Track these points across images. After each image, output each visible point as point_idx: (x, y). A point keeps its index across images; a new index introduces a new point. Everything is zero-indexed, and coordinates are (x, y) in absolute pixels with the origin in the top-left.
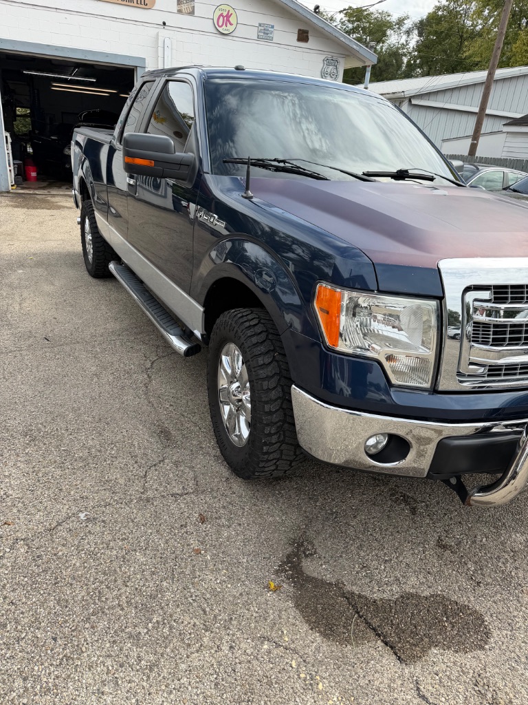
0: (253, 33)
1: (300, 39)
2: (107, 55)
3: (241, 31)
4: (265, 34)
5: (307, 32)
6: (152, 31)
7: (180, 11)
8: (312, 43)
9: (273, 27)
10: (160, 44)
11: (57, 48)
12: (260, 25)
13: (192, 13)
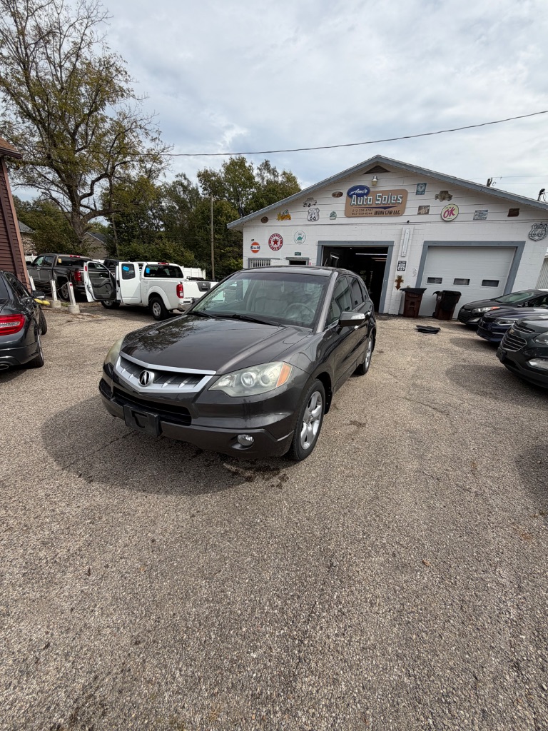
0: (471, 217)
1: (510, 215)
2: (373, 242)
3: (460, 218)
4: (480, 216)
5: (518, 209)
6: (400, 227)
7: (419, 214)
8: (521, 217)
9: (487, 211)
10: (403, 233)
11: (349, 242)
12: (476, 211)
13: (427, 213)
